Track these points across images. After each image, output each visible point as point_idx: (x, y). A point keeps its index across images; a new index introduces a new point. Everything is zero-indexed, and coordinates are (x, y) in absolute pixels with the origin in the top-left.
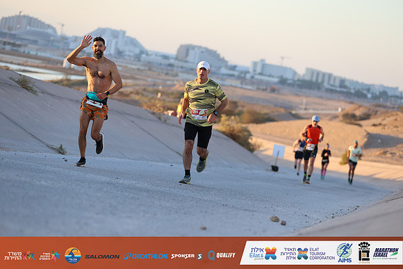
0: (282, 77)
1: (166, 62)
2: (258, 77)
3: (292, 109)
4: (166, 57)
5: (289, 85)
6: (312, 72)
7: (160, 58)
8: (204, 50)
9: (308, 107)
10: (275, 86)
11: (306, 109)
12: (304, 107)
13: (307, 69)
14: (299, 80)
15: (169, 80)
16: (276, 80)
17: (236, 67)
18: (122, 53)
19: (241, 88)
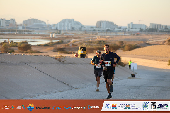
0: (141, 28)
1: (92, 29)
2: (131, 30)
3: (146, 41)
4: (92, 27)
5: (144, 31)
6: (153, 25)
7: (89, 28)
8: (107, 22)
9: (153, 40)
10: (138, 33)
11: (152, 40)
12: (151, 39)
13: (151, 24)
14: (148, 29)
15: (94, 37)
16: (138, 30)
17: (121, 27)
18: (74, 28)
19: (124, 35)
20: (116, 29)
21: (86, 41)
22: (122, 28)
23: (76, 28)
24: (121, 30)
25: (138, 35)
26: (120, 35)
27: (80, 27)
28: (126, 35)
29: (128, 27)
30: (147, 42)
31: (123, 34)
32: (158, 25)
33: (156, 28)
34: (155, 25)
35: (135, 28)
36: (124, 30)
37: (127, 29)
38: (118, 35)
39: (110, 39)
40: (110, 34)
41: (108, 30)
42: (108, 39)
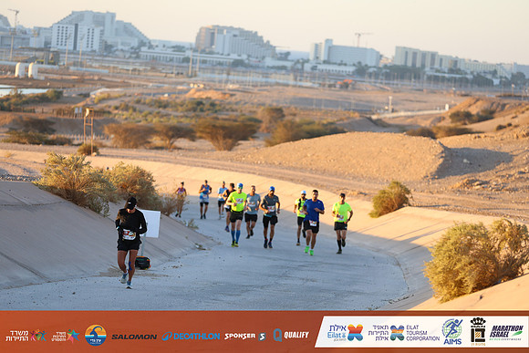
0: (360, 63)
1: (181, 55)
4: (179, 48)
6: (406, 52)
7: (170, 51)
8: (237, 33)
9: (396, 108)
11: (393, 111)
12: (391, 107)
13: (397, 48)
17: (288, 54)
18: (111, 46)
19: (294, 86)
20: (269, 62)
21: (148, 99)
22: (290, 58)
23: (120, 47)
24: (288, 64)
25: (345, 86)
26: (278, 84)
27: (135, 43)
28: (299, 83)
29: (311, 57)
30: (374, 117)
31: (292, 82)
32: (424, 55)
33: (418, 65)
34: (415, 54)
35: (339, 62)
36: (297, 67)
37: (308, 61)
38: (271, 85)
39: (239, 96)
40: (241, 78)
41: (237, 63)
42: (232, 95)
